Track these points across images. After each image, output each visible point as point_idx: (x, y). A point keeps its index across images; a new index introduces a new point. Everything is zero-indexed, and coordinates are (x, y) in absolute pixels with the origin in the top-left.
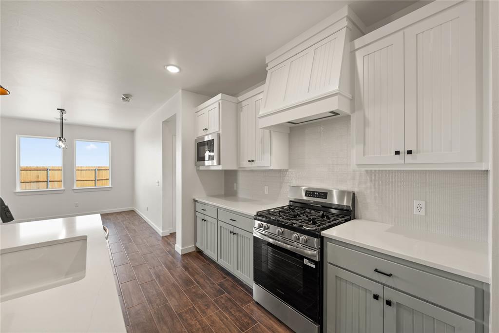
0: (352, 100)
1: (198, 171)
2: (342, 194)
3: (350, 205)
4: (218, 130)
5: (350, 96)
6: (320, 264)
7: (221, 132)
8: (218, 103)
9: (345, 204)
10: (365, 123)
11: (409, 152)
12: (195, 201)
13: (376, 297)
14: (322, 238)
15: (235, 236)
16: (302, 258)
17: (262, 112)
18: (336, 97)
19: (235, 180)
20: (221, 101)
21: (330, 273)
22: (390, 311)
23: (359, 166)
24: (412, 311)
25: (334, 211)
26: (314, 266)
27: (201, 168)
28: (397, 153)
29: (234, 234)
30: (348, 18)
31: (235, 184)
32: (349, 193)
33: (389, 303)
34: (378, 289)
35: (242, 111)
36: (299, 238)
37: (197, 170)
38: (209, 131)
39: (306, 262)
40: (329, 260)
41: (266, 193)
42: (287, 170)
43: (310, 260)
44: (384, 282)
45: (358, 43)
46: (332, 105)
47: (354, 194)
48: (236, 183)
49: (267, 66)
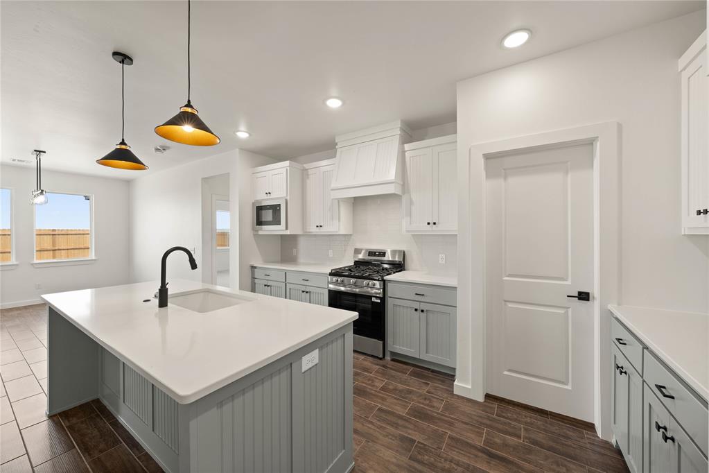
0: (403, 185)
1: (256, 236)
2: (394, 252)
3: (402, 260)
4: (285, 195)
5: (402, 183)
6: (383, 299)
7: (288, 198)
8: (285, 169)
9: (397, 259)
10: (411, 203)
11: (435, 223)
12: (253, 268)
13: (416, 310)
14: (384, 281)
15: (308, 294)
16: (370, 297)
17: (333, 185)
18: (393, 185)
19: (295, 246)
20: (288, 168)
21: (390, 303)
22: (423, 315)
23: (408, 231)
24: (433, 312)
25: (386, 266)
26: (379, 301)
27: (260, 233)
28: (429, 223)
29: (307, 292)
30: (402, 129)
31: (294, 250)
32: (400, 251)
33: (422, 311)
34: (416, 305)
35: (308, 178)
36: (368, 284)
37: (254, 235)
38: (272, 196)
39: (374, 299)
40: (389, 295)
41: (331, 256)
42: (351, 235)
43: (377, 297)
44: (420, 300)
45: (407, 146)
46: (390, 189)
47: (404, 252)
48: (295, 248)
49: (337, 144)
